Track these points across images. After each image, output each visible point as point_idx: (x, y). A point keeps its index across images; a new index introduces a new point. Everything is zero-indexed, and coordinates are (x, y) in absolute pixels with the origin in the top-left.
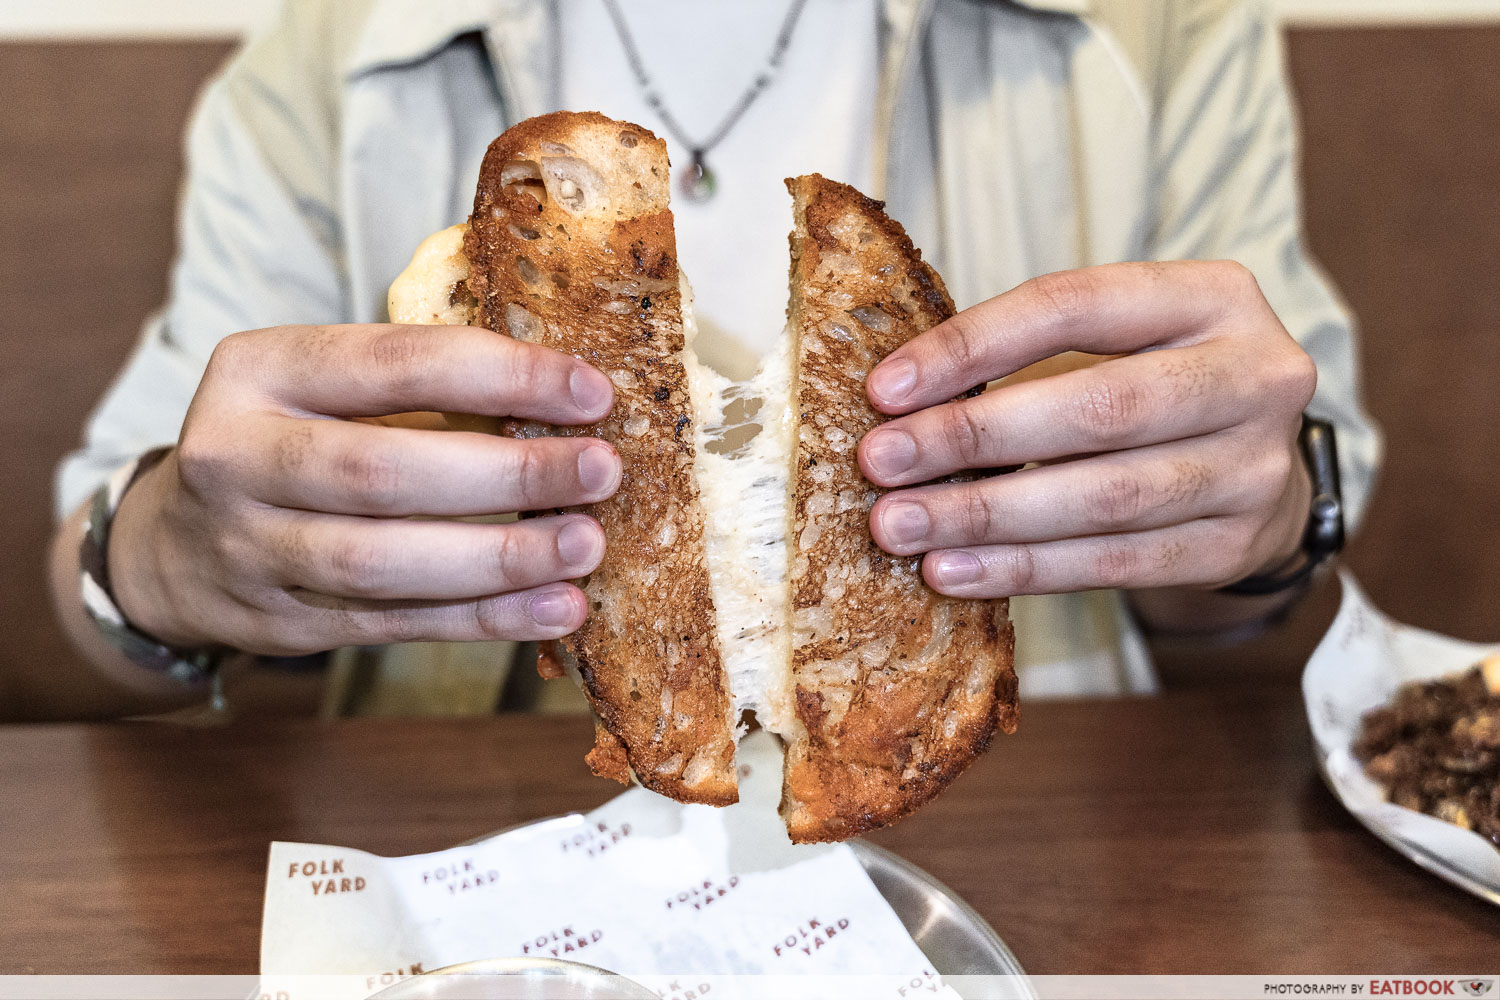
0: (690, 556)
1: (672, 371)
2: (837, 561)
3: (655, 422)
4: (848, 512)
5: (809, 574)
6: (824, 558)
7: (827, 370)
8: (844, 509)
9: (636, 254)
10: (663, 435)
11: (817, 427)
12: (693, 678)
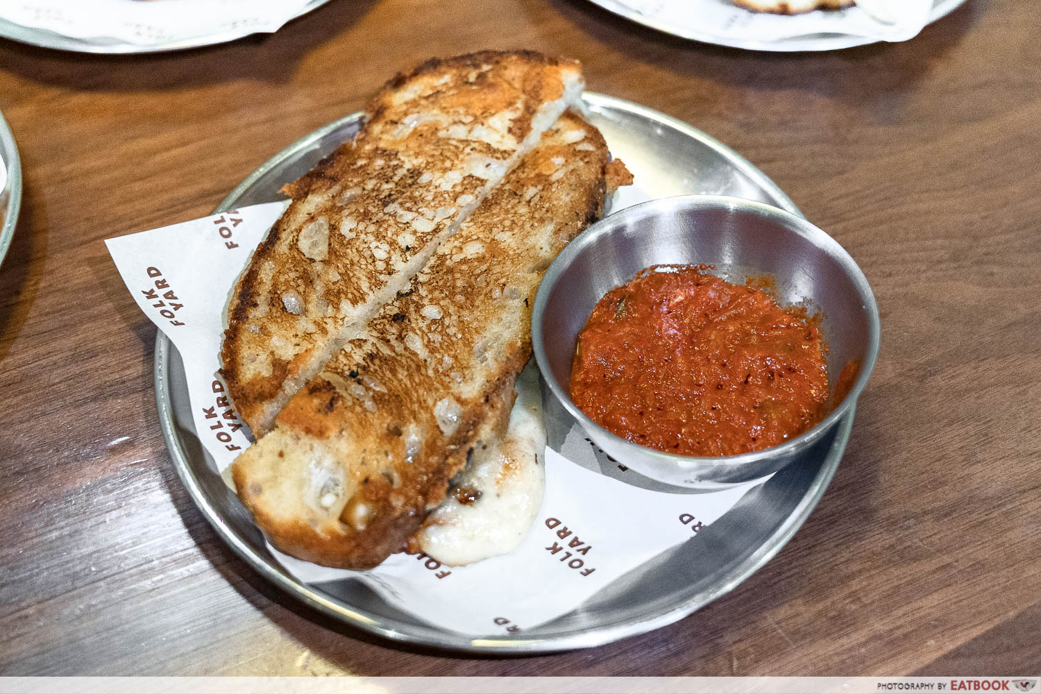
0: (470, 229)
1: (378, 327)
2: (438, 190)
3: (419, 307)
4: (409, 209)
5: (463, 193)
6: (446, 195)
7: (352, 289)
8: (411, 213)
9: (331, 406)
10: (422, 298)
11: (388, 264)
12: (532, 175)
